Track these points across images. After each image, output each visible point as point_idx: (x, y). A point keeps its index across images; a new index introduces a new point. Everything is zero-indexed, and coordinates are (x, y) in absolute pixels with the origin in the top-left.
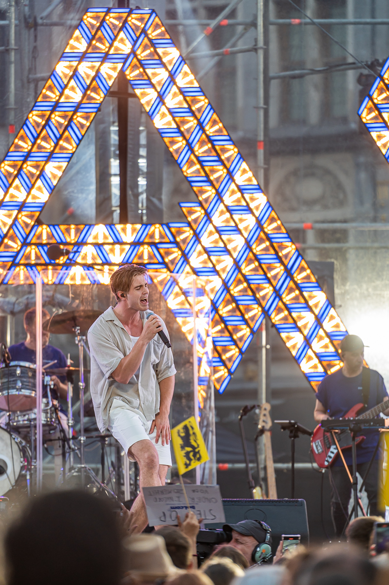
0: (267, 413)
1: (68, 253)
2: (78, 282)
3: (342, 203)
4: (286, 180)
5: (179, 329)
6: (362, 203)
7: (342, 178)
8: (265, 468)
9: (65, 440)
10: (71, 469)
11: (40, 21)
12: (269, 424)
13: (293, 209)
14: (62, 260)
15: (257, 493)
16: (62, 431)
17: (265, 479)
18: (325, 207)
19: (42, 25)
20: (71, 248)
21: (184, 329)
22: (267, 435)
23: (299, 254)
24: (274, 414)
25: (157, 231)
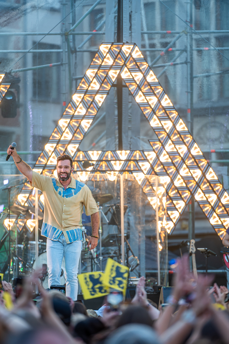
0: (193, 244)
1: (93, 165)
2: (98, 179)
4: (201, 129)
5: (149, 204)
9: (92, 258)
11: (78, 50)
12: (195, 250)
13: (205, 144)
14: (90, 169)
16: (91, 254)
18: (221, 143)
19: (79, 51)
20: (94, 163)
21: (152, 203)
22: (194, 256)
23: (209, 165)
24: (197, 245)
25: (137, 154)
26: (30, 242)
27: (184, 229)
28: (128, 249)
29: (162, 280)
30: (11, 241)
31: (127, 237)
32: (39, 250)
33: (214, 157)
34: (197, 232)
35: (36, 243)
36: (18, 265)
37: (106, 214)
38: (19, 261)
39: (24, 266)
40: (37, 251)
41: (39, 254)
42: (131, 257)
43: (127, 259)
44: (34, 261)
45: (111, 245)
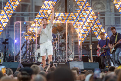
1: (56, 18)
2: (58, 23)
3: (104, 9)
4: (94, 4)
5: (76, 31)
6: (108, 9)
7: (104, 4)
8: (91, 56)
10: (57, 56)
13: (96, 10)
14: (55, 19)
15: (90, 61)
16: (55, 49)
17: (91, 58)
18: (101, 9)
20: (57, 17)
21: (77, 31)
22: (91, 50)
23: (97, 18)
24: (92, 47)
25: (72, 14)
26: (34, 45)
27: (88, 40)
28: (68, 48)
29: (80, 59)
30: (27, 44)
31: (68, 43)
32: (37, 48)
33: (99, 15)
34: (92, 41)
35: (36, 45)
36: (30, 53)
37: (61, 35)
38: (30, 51)
39: (32, 53)
40: (36, 48)
41: (37, 49)
42: (69, 51)
43: (68, 51)
44: (35, 51)
45: (62, 46)
